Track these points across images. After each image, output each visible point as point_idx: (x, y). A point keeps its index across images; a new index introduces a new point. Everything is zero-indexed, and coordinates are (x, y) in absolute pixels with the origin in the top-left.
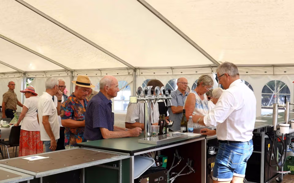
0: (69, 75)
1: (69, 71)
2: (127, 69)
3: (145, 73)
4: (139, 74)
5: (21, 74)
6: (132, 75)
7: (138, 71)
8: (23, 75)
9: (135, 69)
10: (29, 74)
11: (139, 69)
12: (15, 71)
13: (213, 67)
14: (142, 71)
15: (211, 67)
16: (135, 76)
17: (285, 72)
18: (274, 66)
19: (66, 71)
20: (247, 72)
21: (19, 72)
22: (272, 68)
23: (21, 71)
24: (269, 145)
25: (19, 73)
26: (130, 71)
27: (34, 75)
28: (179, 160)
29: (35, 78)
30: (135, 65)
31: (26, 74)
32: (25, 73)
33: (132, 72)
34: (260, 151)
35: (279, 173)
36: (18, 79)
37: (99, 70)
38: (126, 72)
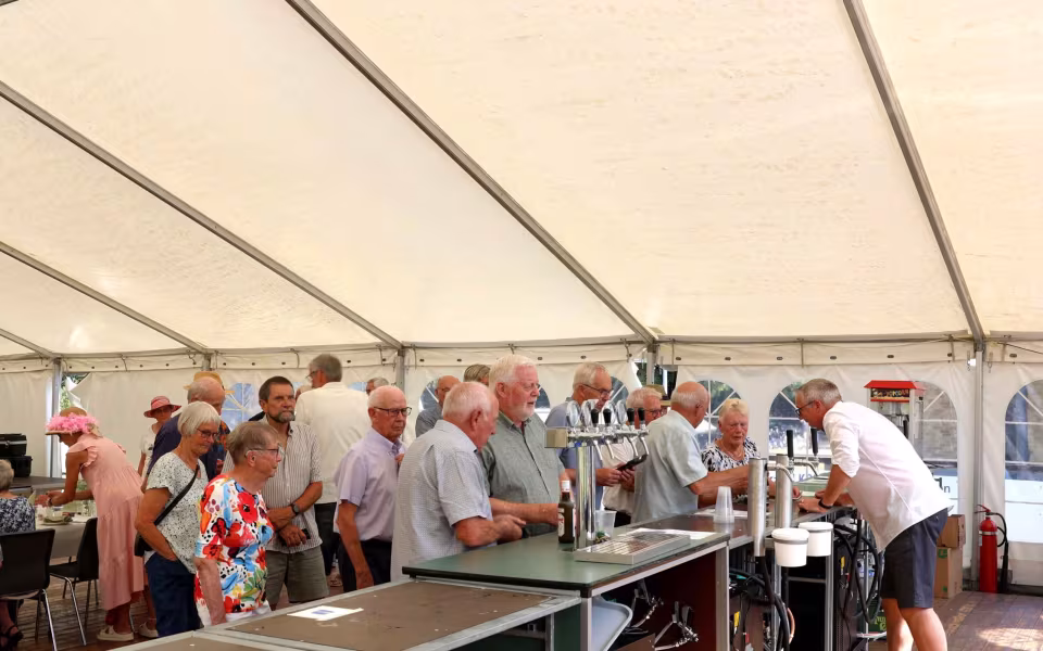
0: (199, 364)
1: (200, 353)
2: (379, 348)
3: (431, 358)
4: (412, 363)
5: (45, 362)
6: (394, 365)
7: (410, 354)
8: (51, 365)
9: (402, 350)
10: (70, 362)
11: (414, 347)
12: (26, 351)
13: (630, 343)
14: (422, 353)
15: (625, 342)
16: (403, 369)
17: (833, 358)
18: (802, 341)
19: (188, 353)
20: (728, 359)
21: (40, 356)
22: (797, 348)
23: (48, 355)
24: (843, 560)
25: (41, 358)
26: (385, 354)
27: (86, 365)
28: (650, 608)
29: (88, 373)
30: (401, 337)
31: (63, 363)
32: (58, 360)
33: (391, 356)
34: (823, 576)
35: (861, 639)
36: (37, 376)
37: (293, 350)
38: (375, 357)
